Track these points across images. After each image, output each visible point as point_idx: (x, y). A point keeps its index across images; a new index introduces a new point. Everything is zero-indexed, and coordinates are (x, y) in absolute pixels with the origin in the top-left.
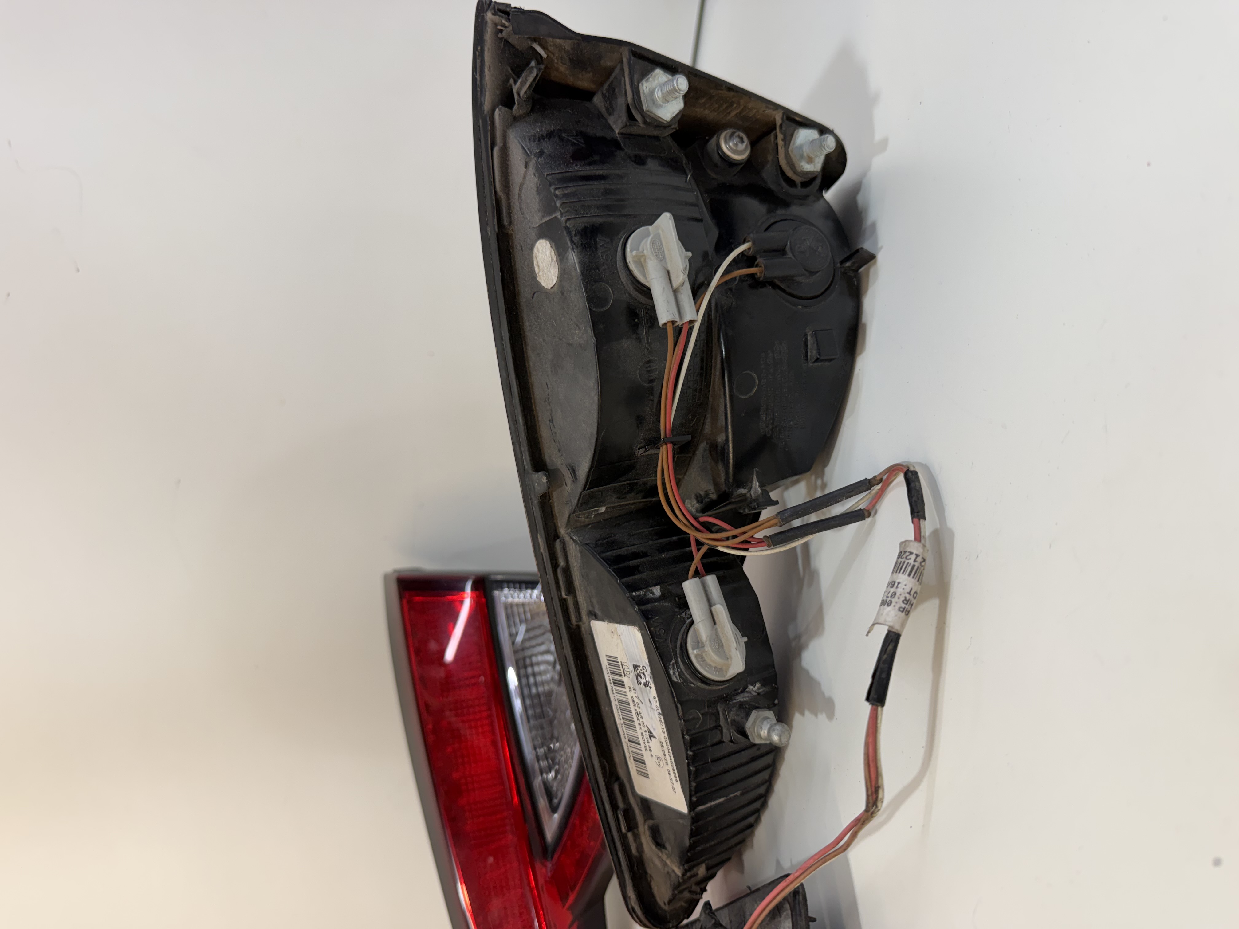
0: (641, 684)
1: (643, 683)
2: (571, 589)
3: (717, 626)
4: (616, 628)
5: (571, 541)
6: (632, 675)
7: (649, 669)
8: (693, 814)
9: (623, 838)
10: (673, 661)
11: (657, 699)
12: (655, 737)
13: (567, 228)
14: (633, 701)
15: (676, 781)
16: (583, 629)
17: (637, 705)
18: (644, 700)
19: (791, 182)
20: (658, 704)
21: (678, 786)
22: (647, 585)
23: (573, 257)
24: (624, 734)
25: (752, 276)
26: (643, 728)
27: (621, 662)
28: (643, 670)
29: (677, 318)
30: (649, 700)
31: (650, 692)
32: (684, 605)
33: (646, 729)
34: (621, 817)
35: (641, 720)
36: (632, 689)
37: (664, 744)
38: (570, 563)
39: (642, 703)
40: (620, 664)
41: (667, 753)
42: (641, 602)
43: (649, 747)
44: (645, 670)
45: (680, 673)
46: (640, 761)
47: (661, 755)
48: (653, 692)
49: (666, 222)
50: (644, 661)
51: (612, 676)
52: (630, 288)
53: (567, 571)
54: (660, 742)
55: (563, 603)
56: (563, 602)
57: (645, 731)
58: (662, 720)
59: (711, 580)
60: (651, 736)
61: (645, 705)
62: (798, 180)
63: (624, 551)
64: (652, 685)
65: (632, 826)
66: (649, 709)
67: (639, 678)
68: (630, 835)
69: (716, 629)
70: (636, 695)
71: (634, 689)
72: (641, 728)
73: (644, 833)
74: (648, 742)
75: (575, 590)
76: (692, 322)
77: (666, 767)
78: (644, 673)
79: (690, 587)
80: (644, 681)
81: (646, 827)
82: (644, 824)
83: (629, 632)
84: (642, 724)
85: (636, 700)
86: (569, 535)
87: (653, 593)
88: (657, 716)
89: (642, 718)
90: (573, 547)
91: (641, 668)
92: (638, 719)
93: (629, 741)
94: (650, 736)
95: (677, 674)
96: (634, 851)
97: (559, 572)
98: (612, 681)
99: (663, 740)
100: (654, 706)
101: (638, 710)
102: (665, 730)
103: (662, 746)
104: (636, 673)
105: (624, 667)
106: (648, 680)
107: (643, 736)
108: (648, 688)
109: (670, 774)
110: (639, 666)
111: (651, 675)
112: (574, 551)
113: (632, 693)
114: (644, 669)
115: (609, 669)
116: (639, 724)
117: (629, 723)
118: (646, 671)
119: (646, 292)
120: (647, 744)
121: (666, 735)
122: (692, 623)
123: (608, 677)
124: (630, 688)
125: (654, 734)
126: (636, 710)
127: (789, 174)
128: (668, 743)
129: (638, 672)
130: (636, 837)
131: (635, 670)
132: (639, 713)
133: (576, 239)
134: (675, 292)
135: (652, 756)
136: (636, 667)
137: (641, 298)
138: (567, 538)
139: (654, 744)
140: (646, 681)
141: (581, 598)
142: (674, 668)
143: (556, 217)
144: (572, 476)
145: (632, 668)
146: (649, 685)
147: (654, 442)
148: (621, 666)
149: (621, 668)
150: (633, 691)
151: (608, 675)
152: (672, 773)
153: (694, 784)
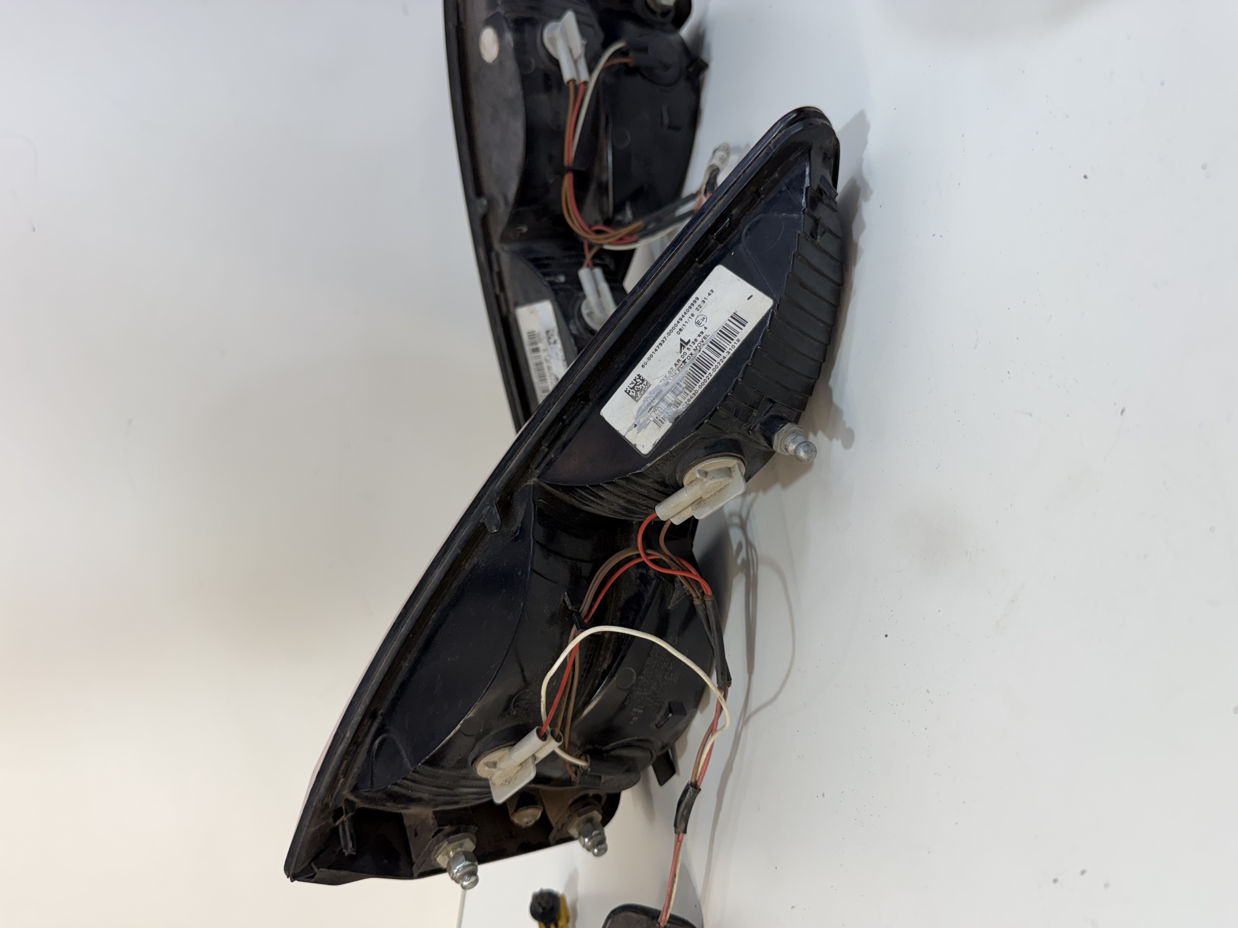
1: (552, 342)
2: (502, 287)
3: (601, 297)
4: (535, 308)
5: (503, 251)
6: (545, 340)
7: (558, 331)
10: (573, 321)
11: (561, 350)
13: (506, 19)
14: (545, 358)
16: (509, 319)
17: (548, 362)
18: (553, 354)
19: (653, 12)
20: (562, 354)
22: (555, 275)
23: (509, 37)
25: (626, 64)
27: (538, 333)
28: (553, 333)
29: (576, 78)
30: (556, 353)
31: (557, 346)
32: (580, 287)
33: (554, 377)
35: (551, 372)
38: (502, 268)
39: (551, 358)
40: (537, 335)
42: (552, 283)
45: (577, 328)
48: (559, 345)
49: (570, 18)
50: (554, 325)
51: (530, 348)
52: (546, 60)
53: (500, 274)
55: (497, 297)
59: (598, 272)
61: (554, 358)
62: (658, 10)
63: (539, 255)
64: (559, 341)
66: (556, 360)
67: (550, 339)
69: (600, 300)
70: (547, 353)
71: (546, 350)
72: (550, 379)
75: (505, 289)
76: (586, 83)
78: (553, 335)
79: (584, 274)
80: (553, 340)
83: (543, 307)
85: (547, 358)
86: (501, 247)
87: (560, 279)
89: (551, 370)
90: (504, 256)
92: (549, 372)
95: (575, 330)
97: (494, 274)
98: (530, 351)
100: (559, 356)
101: (548, 364)
104: (548, 337)
105: (539, 336)
106: (556, 338)
108: (556, 344)
110: (550, 331)
111: (558, 335)
112: (505, 258)
115: (528, 342)
116: (550, 376)
117: (543, 378)
118: (555, 332)
119: (556, 63)
123: (528, 349)
124: (543, 350)
127: (652, 6)
129: (549, 335)
131: (547, 335)
133: (512, 25)
134: (575, 62)
136: (547, 332)
137: (553, 67)
138: (500, 251)
140: (555, 340)
141: (509, 294)
142: (573, 326)
143: (498, 13)
144: (503, 199)
145: (545, 335)
146: (557, 342)
147: (560, 172)
149: (537, 338)
150: (545, 352)
151: (528, 347)
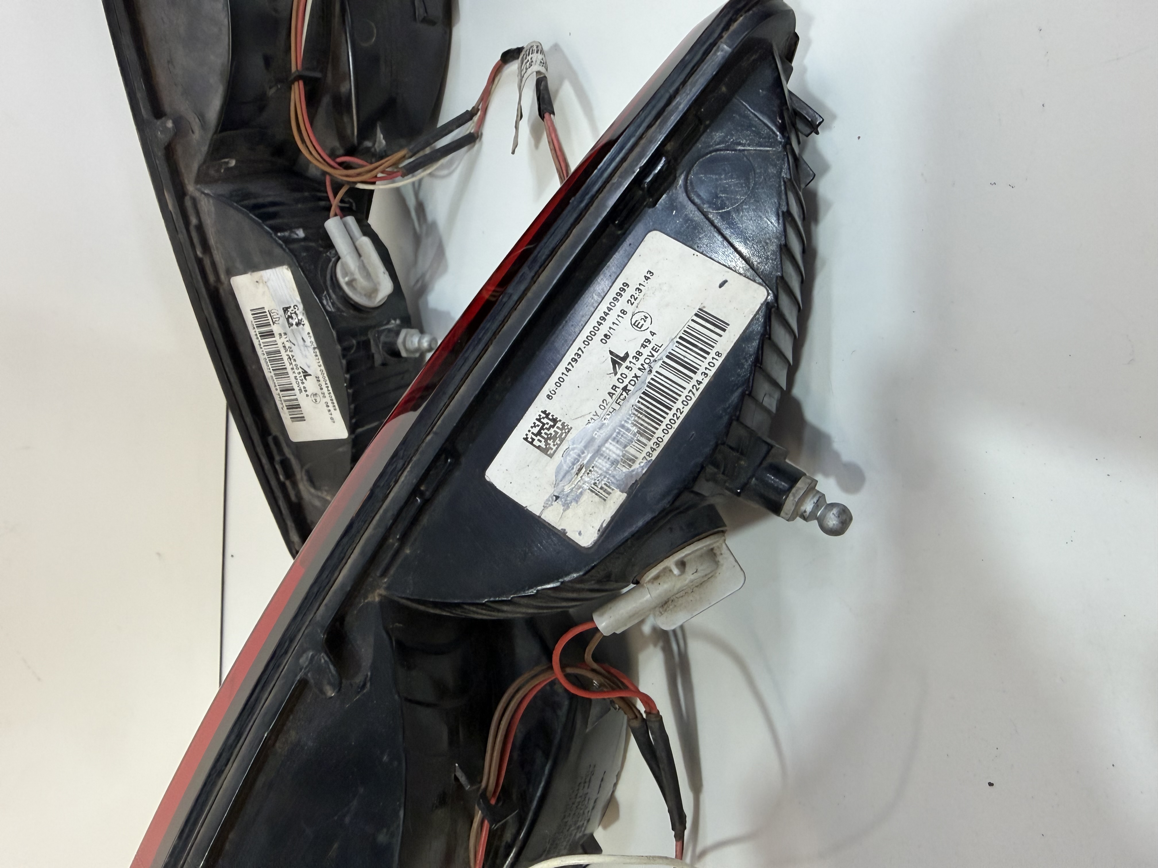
0: (292, 325)
1: (294, 323)
2: (206, 247)
3: (362, 258)
4: (261, 277)
5: (203, 195)
6: (283, 320)
7: (301, 307)
8: (353, 436)
9: (282, 486)
10: (325, 293)
11: (311, 334)
12: (310, 375)
14: (284, 347)
15: (335, 409)
16: (221, 291)
17: (289, 350)
18: (296, 339)
20: (313, 339)
21: (337, 415)
22: (291, 228)
24: (275, 386)
26: (296, 371)
27: (269, 311)
28: (295, 310)
30: (303, 339)
31: (303, 329)
32: (330, 245)
33: (300, 370)
34: (278, 467)
35: (294, 363)
36: (283, 335)
37: (321, 379)
38: (203, 220)
39: (294, 345)
40: (268, 313)
41: (324, 386)
42: (286, 241)
43: (304, 388)
44: (297, 308)
45: (333, 304)
46: (294, 407)
47: (317, 390)
48: (307, 327)
50: (297, 299)
51: (258, 330)
53: (200, 228)
54: (316, 377)
56: (200, 262)
57: (299, 373)
58: (318, 354)
59: (350, 221)
60: (306, 374)
61: (298, 345)
63: (261, 200)
64: (306, 322)
65: (290, 474)
66: (302, 348)
67: (290, 320)
68: (288, 483)
69: (362, 261)
70: (287, 339)
71: (285, 334)
72: (294, 372)
73: (302, 479)
74: (303, 383)
75: (210, 250)
77: (325, 400)
78: (295, 313)
79: (332, 226)
80: (297, 320)
81: (303, 473)
82: (301, 471)
83: (277, 275)
84: (295, 367)
85: (288, 345)
86: (199, 190)
87: (297, 235)
88: (312, 351)
89: (295, 360)
90: (205, 203)
91: (292, 308)
92: (291, 364)
93: (281, 391)
94: (305, 376)
95: (330, 304)
96: (293, 498)
97: (192, 229)
98: (258, 335)
99: (319, 374)
100: (308, 343)
101: (290, 354)
102: (321, 363)
103: (319, 381)
104: (287, 316)
105: (272, 315)
106: (300, 318)
107: (297, 379)
108: (301, 326)
109: (328, 406)
110: (290, 307)
111: (304, 312)
112: (207, 206)
113: (284, 339)
114: (295, 308)
115: (255, 324)
116: (292, 369)
117: (281, 372)
118: (298, 310)
120: (302, 386)
121: (323, 368)
122: (339, 258)
123: (254, 332)
124: (280, 334)
125: (309, 372)
126: (288, 355)
128: (325, 375)
129: (289, 314)
130: (295, 484)
131: (285, 314)
132: (291, 357)
135: (307, 396)
136: (286, 310)
138: (197, 194)
139: (310, 384)
140: (299, 320)
141: (218, 257)
142: (326, 299)
144: (199, 120)
145: (281, 312)
146: (302, 323)
147: (286, 81)
148: (269, 315)
149: (269, 318)
150: (284, 336)
151: (254, 331)
152: (330, 404)
153: (352, 406)
